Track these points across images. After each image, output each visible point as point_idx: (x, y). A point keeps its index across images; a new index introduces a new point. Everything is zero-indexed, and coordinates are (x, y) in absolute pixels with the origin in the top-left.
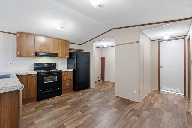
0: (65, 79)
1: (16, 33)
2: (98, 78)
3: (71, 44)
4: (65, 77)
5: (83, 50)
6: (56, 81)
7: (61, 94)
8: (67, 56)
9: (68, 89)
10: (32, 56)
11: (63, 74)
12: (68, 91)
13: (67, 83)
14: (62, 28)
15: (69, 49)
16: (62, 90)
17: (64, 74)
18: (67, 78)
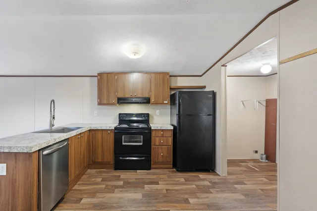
0: (157, 143)
1: (96, 75)
2: (256, 152)
3: (178, 78)
4: (157, 139)
5: (205, 87)
6: (141, 144)
7: (149, 168)
8: (166, 101)
9: (163, 163)
10: (113, 104)
11: (153, 134)
12: (162, 165)
13: (160, 150)
14: (135, 53)
15: (170, 89)
16: (152, 163)
17: (155, 134)
18: (160, 142)
